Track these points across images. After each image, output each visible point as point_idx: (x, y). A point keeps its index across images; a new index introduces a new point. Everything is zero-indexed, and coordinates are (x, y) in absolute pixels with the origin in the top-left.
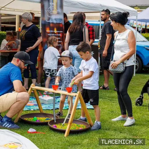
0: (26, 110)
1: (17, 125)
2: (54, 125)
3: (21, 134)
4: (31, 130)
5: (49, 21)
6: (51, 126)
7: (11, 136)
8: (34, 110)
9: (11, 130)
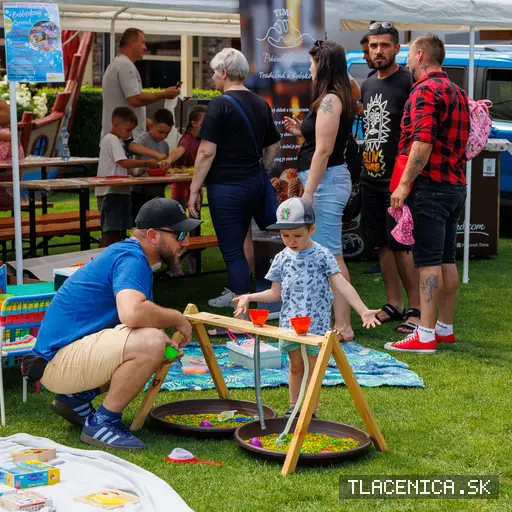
0: (178, 388)
1: (137, 439)
2: (254, 439)
3: (146, 466)
4: (178, 453)
5: (270, 76)
6: (241, 440)
7: (112, 470)
8: (205, 390)
9: (116, 454)
